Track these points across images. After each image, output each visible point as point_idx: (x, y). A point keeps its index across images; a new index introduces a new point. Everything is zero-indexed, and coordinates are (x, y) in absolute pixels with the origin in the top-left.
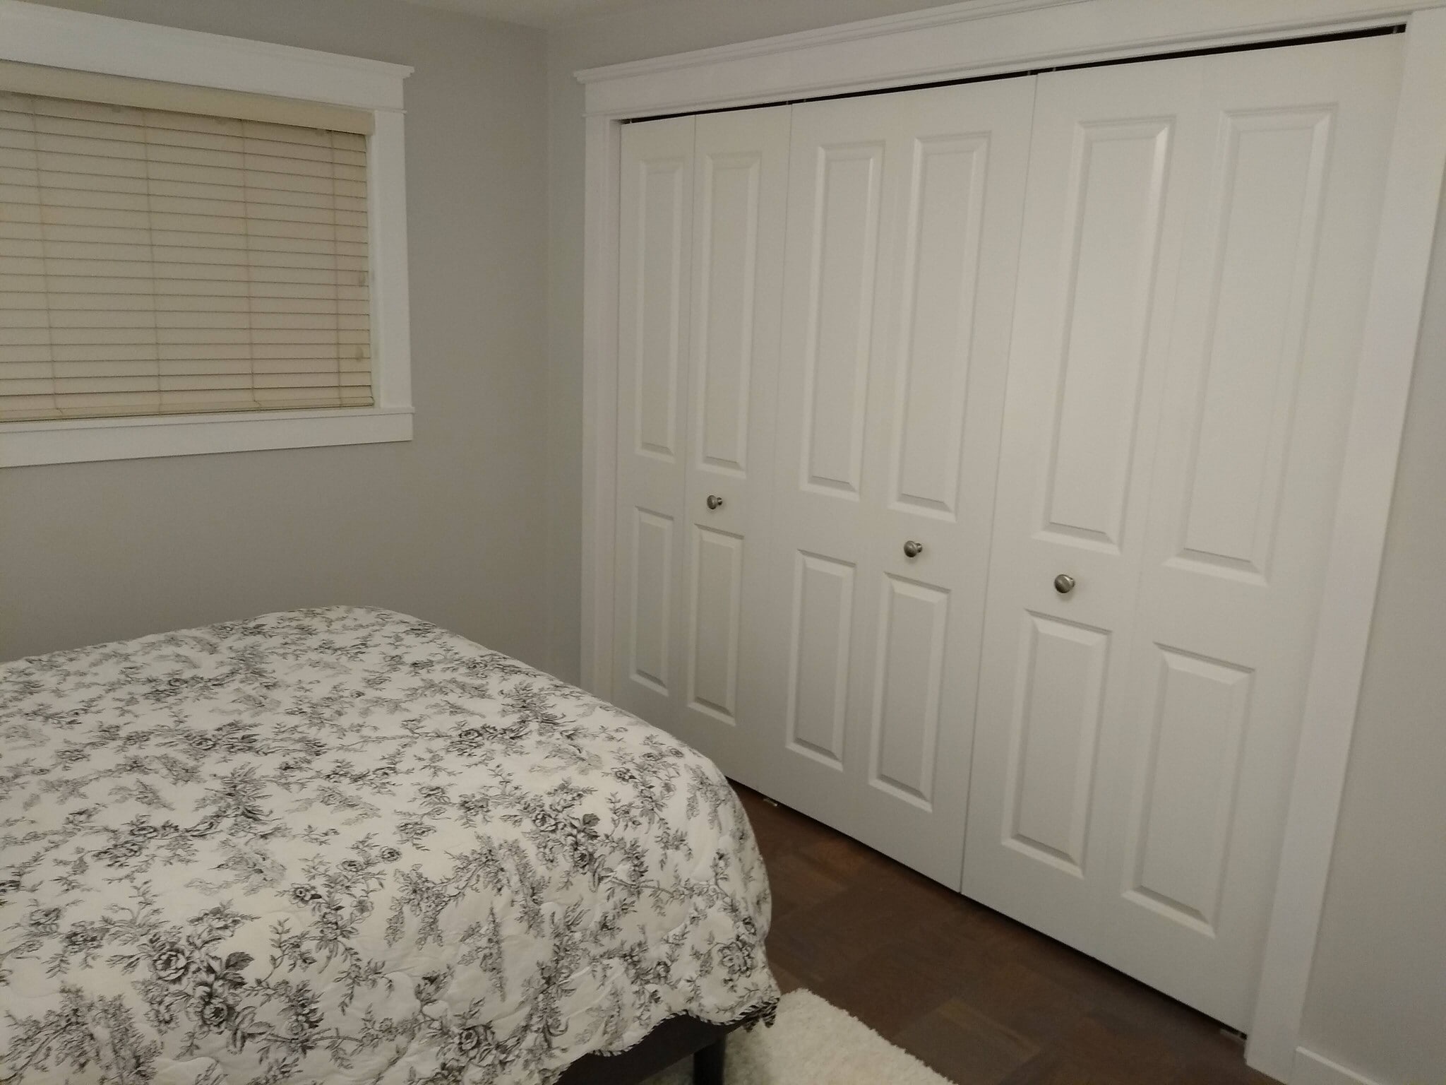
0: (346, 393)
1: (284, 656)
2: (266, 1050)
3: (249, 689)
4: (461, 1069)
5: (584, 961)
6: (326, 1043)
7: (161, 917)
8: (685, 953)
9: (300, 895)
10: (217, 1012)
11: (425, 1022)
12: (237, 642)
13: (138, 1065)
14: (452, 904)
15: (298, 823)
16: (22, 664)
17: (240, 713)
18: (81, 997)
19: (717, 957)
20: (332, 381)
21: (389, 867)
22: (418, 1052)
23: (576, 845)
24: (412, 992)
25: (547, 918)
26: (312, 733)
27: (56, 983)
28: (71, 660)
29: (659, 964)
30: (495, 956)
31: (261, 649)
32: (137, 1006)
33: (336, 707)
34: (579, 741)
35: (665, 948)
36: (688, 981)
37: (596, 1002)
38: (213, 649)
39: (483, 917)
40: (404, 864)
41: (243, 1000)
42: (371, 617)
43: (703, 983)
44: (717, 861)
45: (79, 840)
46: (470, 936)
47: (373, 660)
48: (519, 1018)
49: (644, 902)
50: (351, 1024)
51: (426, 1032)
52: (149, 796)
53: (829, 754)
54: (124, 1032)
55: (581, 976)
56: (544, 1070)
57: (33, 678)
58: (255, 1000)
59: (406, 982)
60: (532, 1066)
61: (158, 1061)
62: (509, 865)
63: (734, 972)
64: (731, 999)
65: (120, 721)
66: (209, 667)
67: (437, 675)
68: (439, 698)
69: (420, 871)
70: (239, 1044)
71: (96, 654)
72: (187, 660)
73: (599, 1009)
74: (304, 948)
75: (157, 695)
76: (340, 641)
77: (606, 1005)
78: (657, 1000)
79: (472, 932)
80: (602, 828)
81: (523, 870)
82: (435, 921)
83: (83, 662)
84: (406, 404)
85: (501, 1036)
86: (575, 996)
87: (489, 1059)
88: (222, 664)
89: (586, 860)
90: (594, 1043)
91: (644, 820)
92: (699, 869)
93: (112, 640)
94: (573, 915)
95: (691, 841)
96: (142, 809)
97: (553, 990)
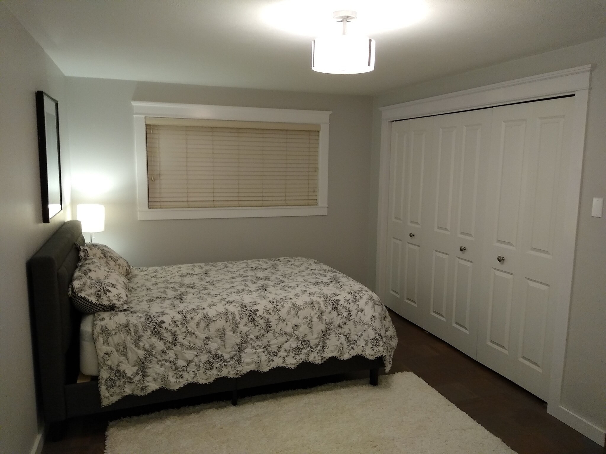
0: (310, 201)
1: (282, 266)
2: (260, 330)
3: (272, 271)
4: (302, 349)
5: (333, 333)
6: (272, 332)
7: (244, 301)
8: (362, 339)
9: (270, 302)
10: (251, 319)
11: (294, 335)
12: (273, 262)
13: (236, 325)
14: (302, 310)
15: (274, 292)
16: (225, 262)
17: (269, 274)
18: (228, 310)
19: (369, 341)
20: (306, 198)
21: (290, 301)
22: (292, 341)
23: (333, 305)
24: (291, 327)
25: (324, 319)
26: (283, 279)
27: (224, 307)
28: (236, 262)
29: (354, 340)
30: (311, 324)
31: (277, 264)
32: (237, 314)
33: (290, 275)
34: (343, 286)
35: (356, 337)
36: (362, 346)
37: (336, 344)
38: (267, 263)
39: (309, 315)
40: (293, 301)
41: (257, 318)
42: (306, 260)
43: (366, 348)
44: (372, 318)
45: (232, 290)
46: (305, 318)
47: (302, 268)
48: (317, 341)
49: (351, 324)
50: (278, 329)
51: (294, 337)
52: (246, 285)
53: (442, 315)
54: (234, 318)
55: (332, 336)
56: (322, 356)
57: (227, 265)
58: (259, 319)
59: (290, 325)
60: (319, 354)
61: (239, 325)
62: (316, 306)
63: (374, 346)
64: (373, 353)
65: (243, 274)
66: (265, 266)
67: (316, 272)
68: (314, 276)
69: (296, 302)
70: (255, 327)
71: (241, 262)
72: (260, 264)
73: (337, 346)
74: (269, 311)
75: (252, 270)
76: (296, 264)
77: (339, 345)
78: (353, 349)
79: (306, 318)
80: (340, 303)
81: (319, 307)
82: (297, 313)
83: (238, 263)
84: (326, 205)
85: (312, 344)
86: (330, 341)
87: (308, 349)
88: (268, 266)
89: (336, 309)
90: (335, 354)
91: (353, 303)
92: (367, 319)
93: (246, 260)
94: (331, 321)
95: (365, 311)
96: (244, 287)
97: (325, 338)
